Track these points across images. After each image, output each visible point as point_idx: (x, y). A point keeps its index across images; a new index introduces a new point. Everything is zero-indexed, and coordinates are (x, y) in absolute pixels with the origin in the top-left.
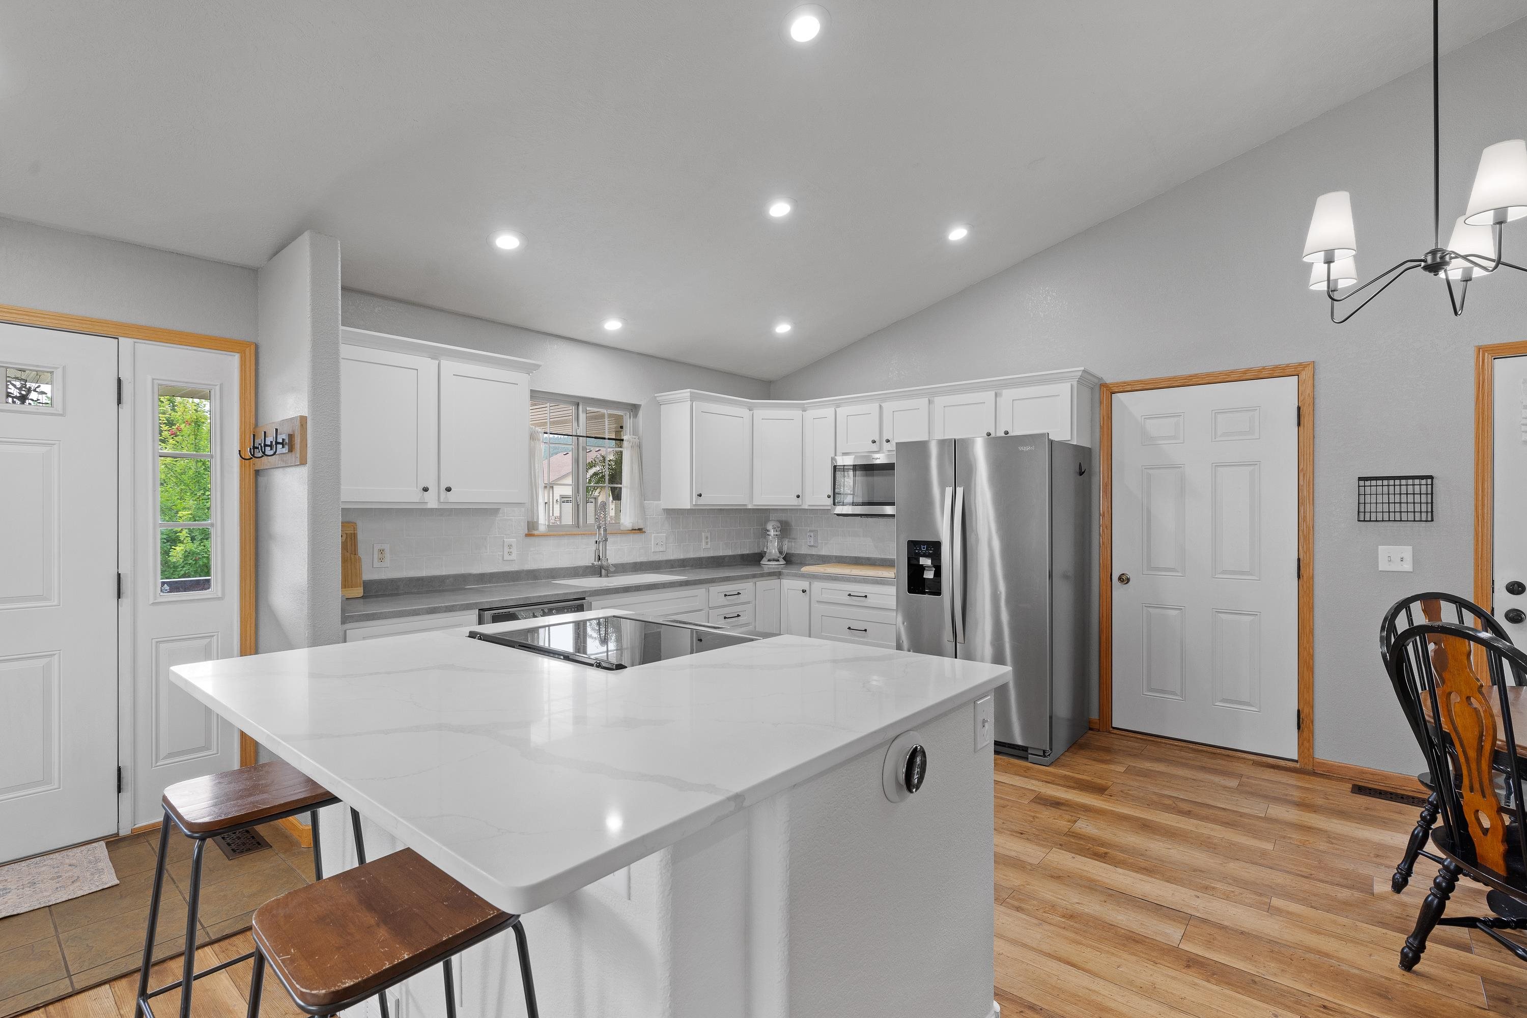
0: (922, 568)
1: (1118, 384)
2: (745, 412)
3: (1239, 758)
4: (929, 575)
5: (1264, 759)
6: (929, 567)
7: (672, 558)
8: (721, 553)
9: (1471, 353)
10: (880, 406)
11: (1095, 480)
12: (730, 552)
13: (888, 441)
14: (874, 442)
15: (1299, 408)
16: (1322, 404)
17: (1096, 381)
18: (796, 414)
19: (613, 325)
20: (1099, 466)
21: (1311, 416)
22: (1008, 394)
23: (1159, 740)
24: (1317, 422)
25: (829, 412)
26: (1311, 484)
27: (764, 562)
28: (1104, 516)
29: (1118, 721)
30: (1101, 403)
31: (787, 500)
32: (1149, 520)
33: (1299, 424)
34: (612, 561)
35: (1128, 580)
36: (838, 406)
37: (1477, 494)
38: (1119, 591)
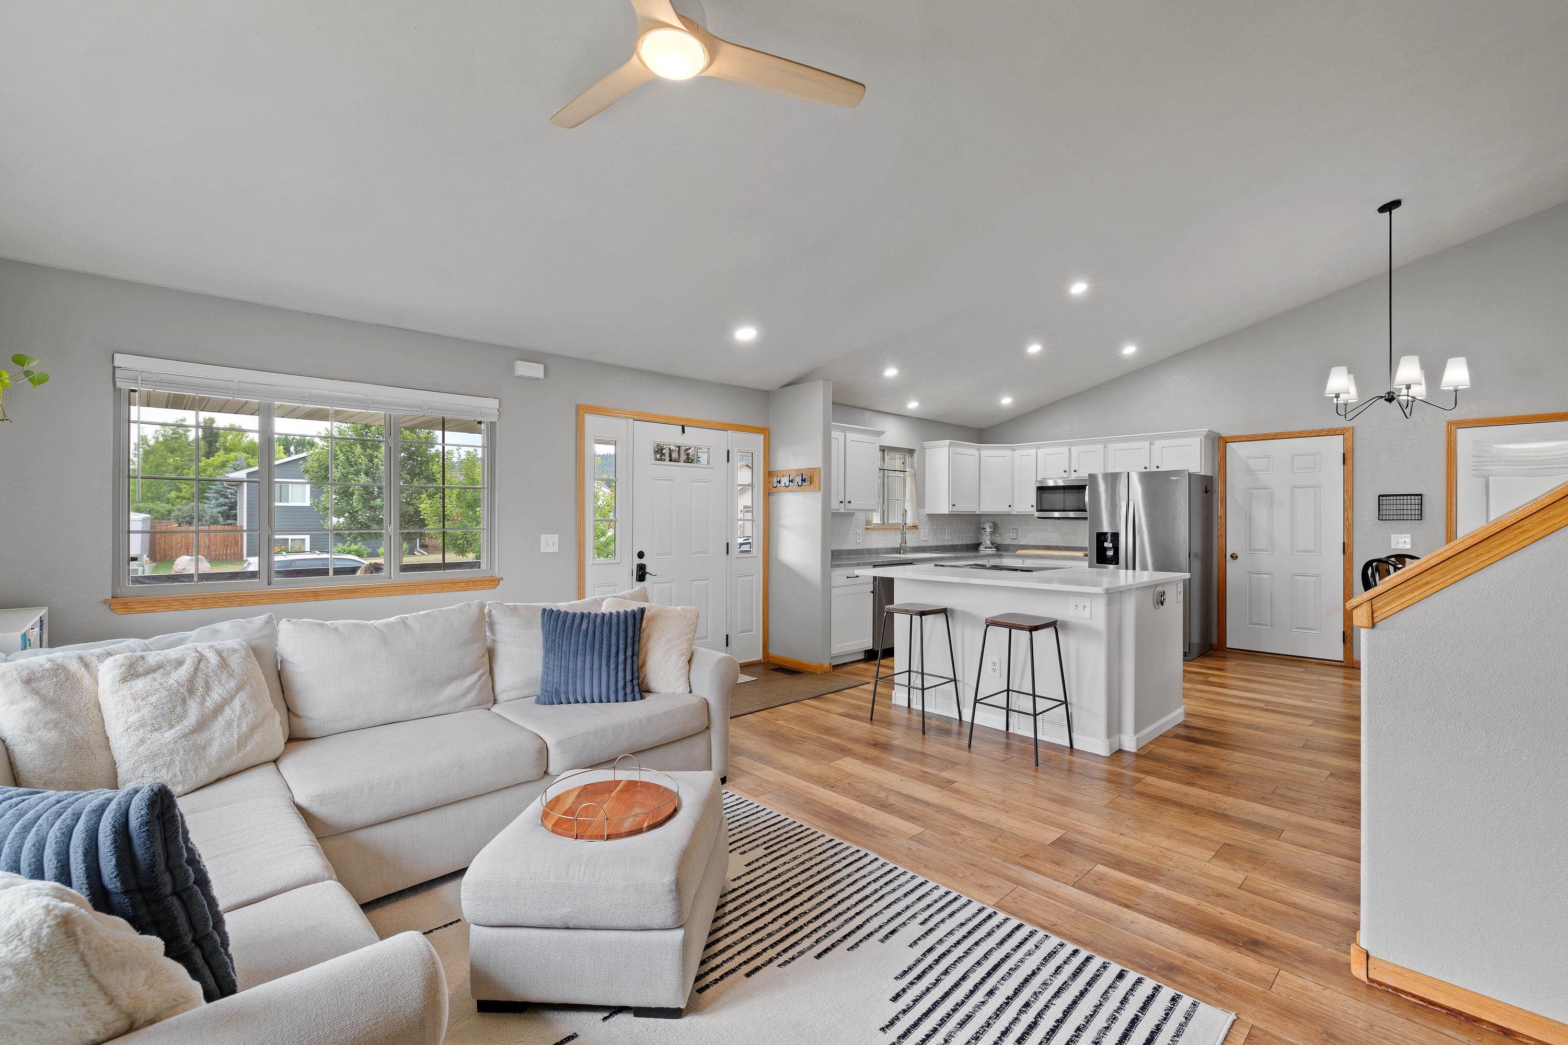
0: (1106, 549)
1: (1230, 437)
2: (975, 452)
3: (1307, 662)
4: (1110, 553)
5: (1323, 661)
6: (1110, 548)
7: (931, 545)
8: (955, 543)
9: (1444, 424)
10: (1070, 449)
11: (1215, 496)
12: (960, 543)
13: (1075, 471)
14: (1065, 471)
15: (1344, 454)
16: (1357, 453)
17: (1216, 435)
18: (1008, 453)
19: (913, 405)
20: (1218, 488)
21: (1351, 459)
22: (1158, 443)
23: (1257, 654)
24: (1355, 462)
25: (1032, 452)
26: (1352, 499)
27: (982, 548)
28: (1221, 518)
29: (1230, 644)
30: (1219, 448)
31: (1001, 508)
32: (1250, 520)
33: (1344, 464)
34: (909, 544)
35: (1237, 557)
36: (1039, 448)
37: (1447, 504)
38: (1231, 566)
